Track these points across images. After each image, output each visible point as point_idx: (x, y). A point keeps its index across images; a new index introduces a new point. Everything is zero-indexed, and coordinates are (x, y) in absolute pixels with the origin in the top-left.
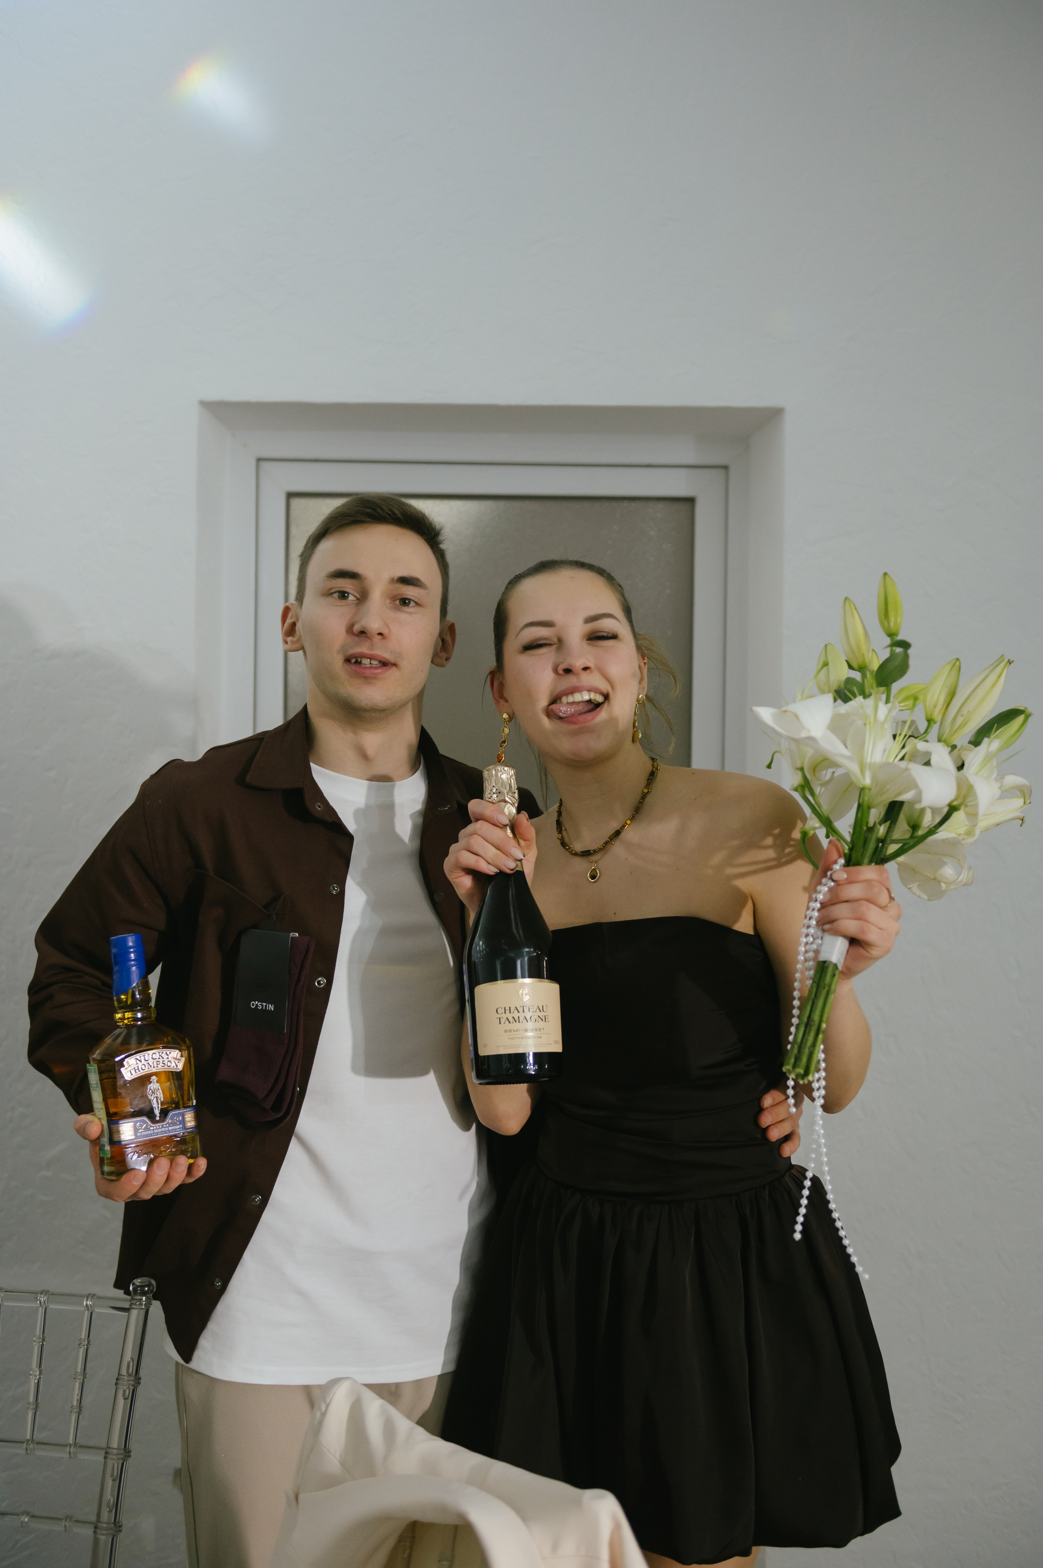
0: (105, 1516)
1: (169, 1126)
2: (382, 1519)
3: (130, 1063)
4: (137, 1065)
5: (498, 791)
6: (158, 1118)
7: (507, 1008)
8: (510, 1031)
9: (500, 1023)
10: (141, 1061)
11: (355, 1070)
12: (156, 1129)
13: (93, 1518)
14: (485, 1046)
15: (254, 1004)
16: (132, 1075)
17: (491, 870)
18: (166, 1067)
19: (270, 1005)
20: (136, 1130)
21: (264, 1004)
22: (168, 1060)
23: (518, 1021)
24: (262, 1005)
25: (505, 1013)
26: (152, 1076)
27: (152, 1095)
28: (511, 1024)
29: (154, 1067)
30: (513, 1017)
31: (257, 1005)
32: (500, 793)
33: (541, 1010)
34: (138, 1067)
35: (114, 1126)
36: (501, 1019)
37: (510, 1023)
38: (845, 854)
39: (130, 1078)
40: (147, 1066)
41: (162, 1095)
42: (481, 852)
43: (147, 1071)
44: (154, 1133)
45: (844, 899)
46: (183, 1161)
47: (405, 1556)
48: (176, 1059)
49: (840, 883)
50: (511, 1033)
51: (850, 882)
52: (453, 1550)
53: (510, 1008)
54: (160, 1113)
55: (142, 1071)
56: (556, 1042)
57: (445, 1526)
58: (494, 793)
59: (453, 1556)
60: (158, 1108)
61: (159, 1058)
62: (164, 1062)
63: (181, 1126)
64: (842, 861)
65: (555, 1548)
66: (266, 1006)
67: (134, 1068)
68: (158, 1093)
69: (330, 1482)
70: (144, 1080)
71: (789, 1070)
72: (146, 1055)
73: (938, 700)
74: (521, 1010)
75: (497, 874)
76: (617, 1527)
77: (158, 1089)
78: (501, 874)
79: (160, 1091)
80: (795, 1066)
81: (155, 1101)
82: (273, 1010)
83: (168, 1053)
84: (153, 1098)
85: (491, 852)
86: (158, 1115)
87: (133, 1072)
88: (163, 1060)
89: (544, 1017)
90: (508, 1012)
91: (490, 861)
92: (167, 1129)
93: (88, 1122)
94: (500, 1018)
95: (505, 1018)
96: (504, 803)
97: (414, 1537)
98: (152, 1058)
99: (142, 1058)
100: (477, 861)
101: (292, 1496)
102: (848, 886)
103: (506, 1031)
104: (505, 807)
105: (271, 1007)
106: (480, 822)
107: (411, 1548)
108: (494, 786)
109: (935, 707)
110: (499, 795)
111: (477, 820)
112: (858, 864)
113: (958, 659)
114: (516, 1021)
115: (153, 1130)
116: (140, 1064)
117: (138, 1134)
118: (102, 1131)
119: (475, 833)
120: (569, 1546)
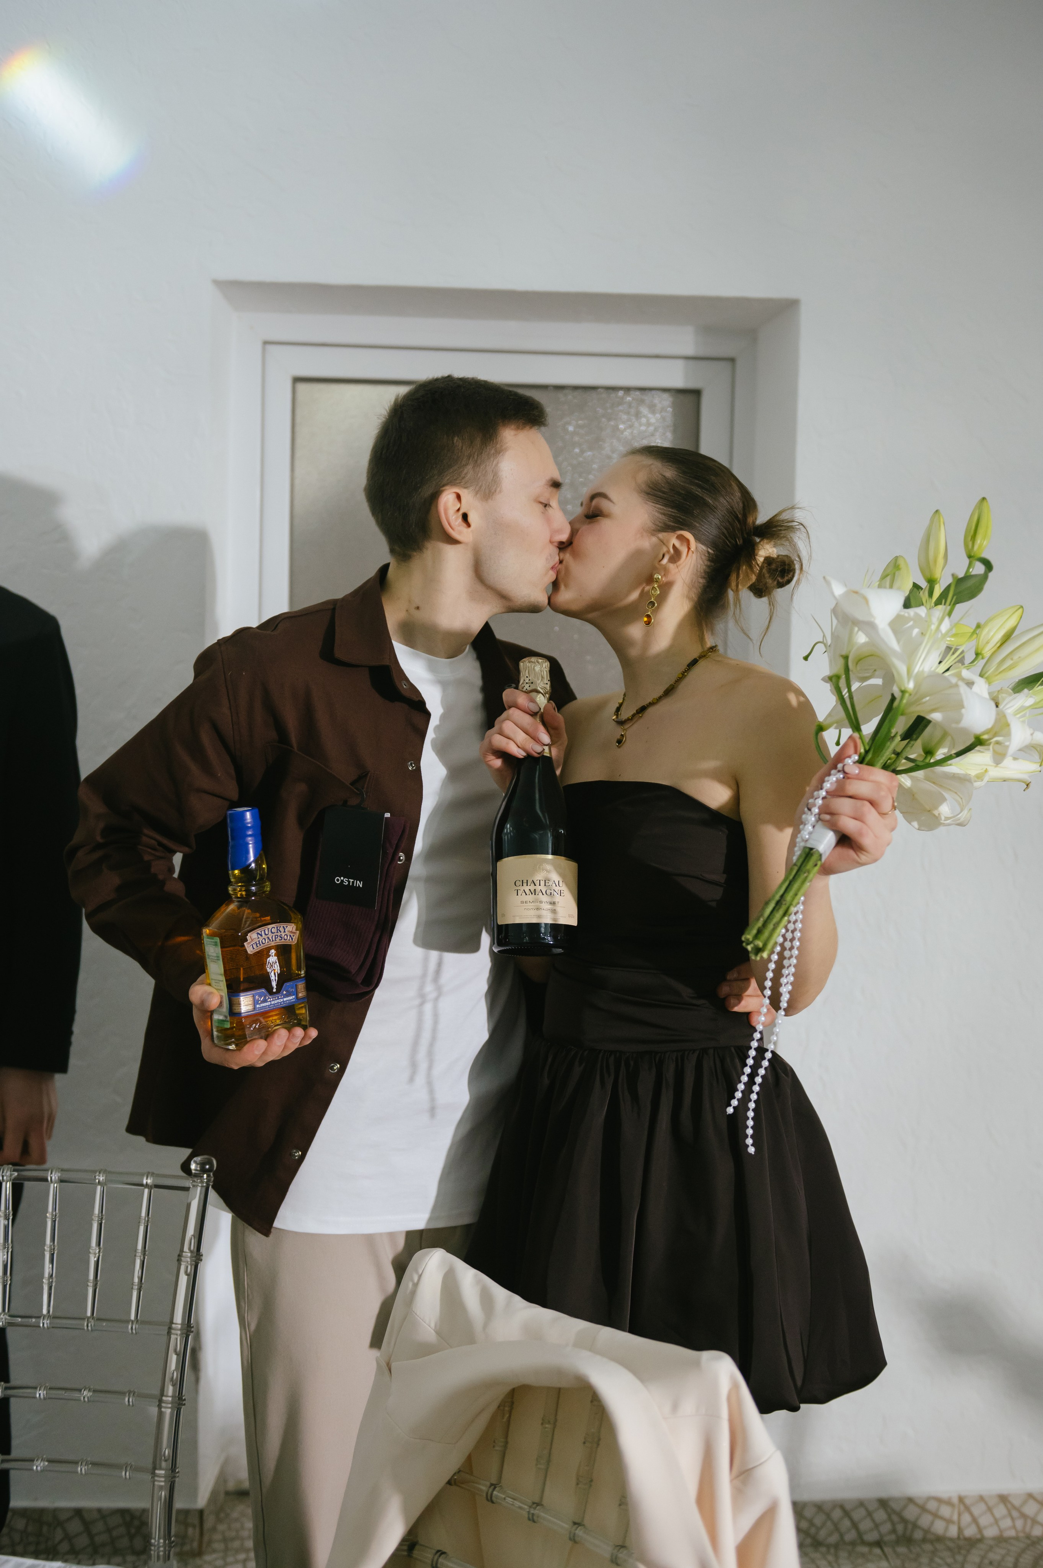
0: (170, 1390)
1: (284, 998)
2: (487, 1385)
3: (253, 938)
4: (259, 940)
5: (531, 681)
6: (275, 990)
7: (525, 881)
8: (526, 902)
9: (517, 895)
10: (261, 935)
11: (416, 942)
12: (273, 1000)
13: (157, 1392)
14: (503, 915)
15: (338, 880)
16: (254, 949)
17: (520, 753)
18: (283, 940)
19: (358, 882)
20: (255, 1002)
21: (351, 880)
22: (285, 933)
23: (534, 894)
24: (349, 882)
25: (523, 885)
26: (271, 949)
27: (270, 968)
28: (528, 896)
29: (273, 941)
30: (530, 890)
31: (342, 881)
32: (532, 683)
33: (557, 885)
34: (259, 941)
35: (234, 999)
36: (519, 891)
37: (526, 894)
38: (860, 753)
39: (251, 952)
40: (267, 940)
41: (279, 967)
42: (512, 735)
43: (267, 945)
44: (271, 1005)
45: (850, 793)
46: (299, 1032)
47: (505, 1420)
48: (292, 932)
49: (848, 776)
50: (526, 904)
51: (859, 778)
52: (556, 1415)
53: (527, 881)
54: (276, 985)
55: (262, 945)
56: (570, 916)
57: (549, 1389)
58: (527, 683)
59: (556, 1420)
60: (275, 980)
61: (277, 932)
62: (280, 939)
63: (294, 997)
64: (857, 758)
65: (675, 1407)
66: (353, 882)
67: (256, 943)
68: (276, 966)
69: (425, 1350)
70: (262, 954)
71: (748, 940)
72: (266, 929)
73: (992, 637)
74: (537, 883)
75: (525, 758)
76: (735, 1386)
77: (276, 962)
78: (529, 757)
79: (278, 963)
80: (756, 937)
81: (272, 974)
82: (361, 886)
83: (285, 926)
84: (271, 971)
85: (521, 736)
86: (275, 987)
87: (255, 946)
88: (281, 934)
89: (559, 891)
90: (525, 884)
91: (519, 745)
92: (282, 1000)
93: (211, 993)
94: (517, 890)
95: (522, 890)
96: (536, 693)
97: (513, 1403)
98: (272, 933)
99: (263, 932)
100: (507, 744)
101: (384, 1364)
102: (856, 781)
103: (522, 902)
104: (537, 696)
105: (360, 884)
106: (513, 709)
107: (510, 1412)
108: (527, 677)
109: (987, 643)
110: (531, 685)
111: (510, 707)
112: (871, 764)
113: (1022, 607)
114: (532, 894)
115: (271, 1001)
116: (261, 938)
117: (258, 1006)
118: (221, 1002)
119: (508, 719)
120: (688, 1407)
